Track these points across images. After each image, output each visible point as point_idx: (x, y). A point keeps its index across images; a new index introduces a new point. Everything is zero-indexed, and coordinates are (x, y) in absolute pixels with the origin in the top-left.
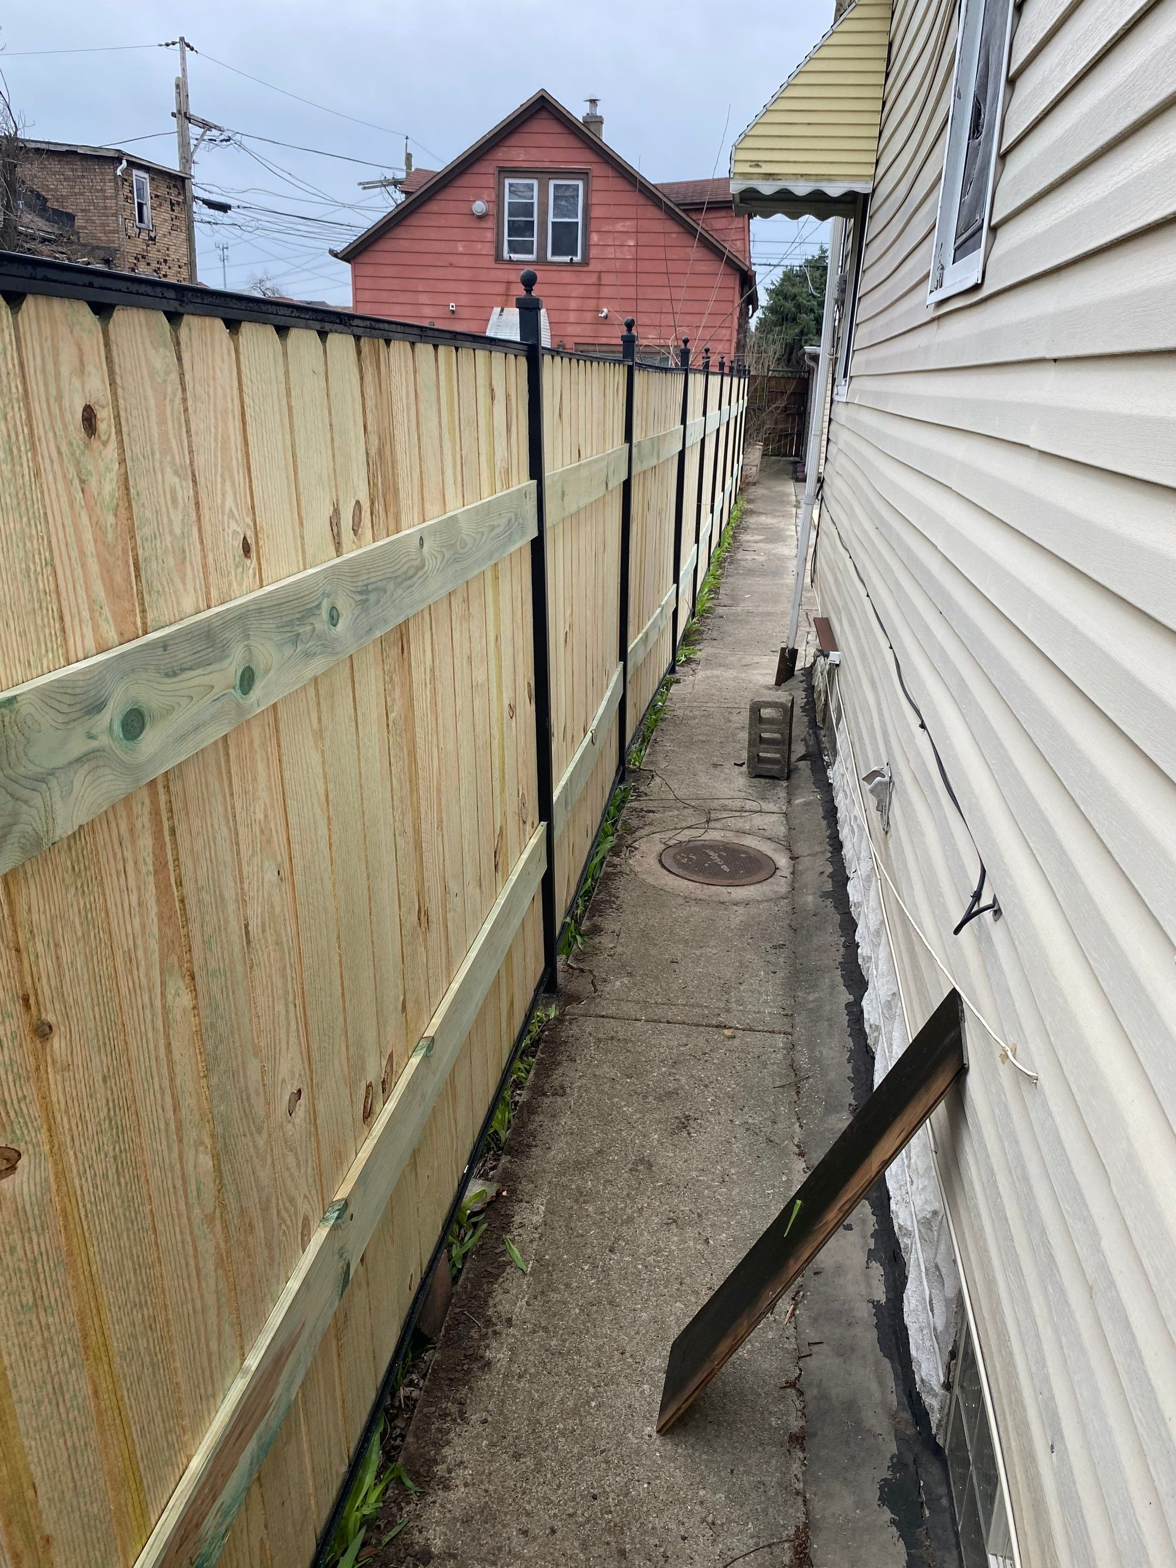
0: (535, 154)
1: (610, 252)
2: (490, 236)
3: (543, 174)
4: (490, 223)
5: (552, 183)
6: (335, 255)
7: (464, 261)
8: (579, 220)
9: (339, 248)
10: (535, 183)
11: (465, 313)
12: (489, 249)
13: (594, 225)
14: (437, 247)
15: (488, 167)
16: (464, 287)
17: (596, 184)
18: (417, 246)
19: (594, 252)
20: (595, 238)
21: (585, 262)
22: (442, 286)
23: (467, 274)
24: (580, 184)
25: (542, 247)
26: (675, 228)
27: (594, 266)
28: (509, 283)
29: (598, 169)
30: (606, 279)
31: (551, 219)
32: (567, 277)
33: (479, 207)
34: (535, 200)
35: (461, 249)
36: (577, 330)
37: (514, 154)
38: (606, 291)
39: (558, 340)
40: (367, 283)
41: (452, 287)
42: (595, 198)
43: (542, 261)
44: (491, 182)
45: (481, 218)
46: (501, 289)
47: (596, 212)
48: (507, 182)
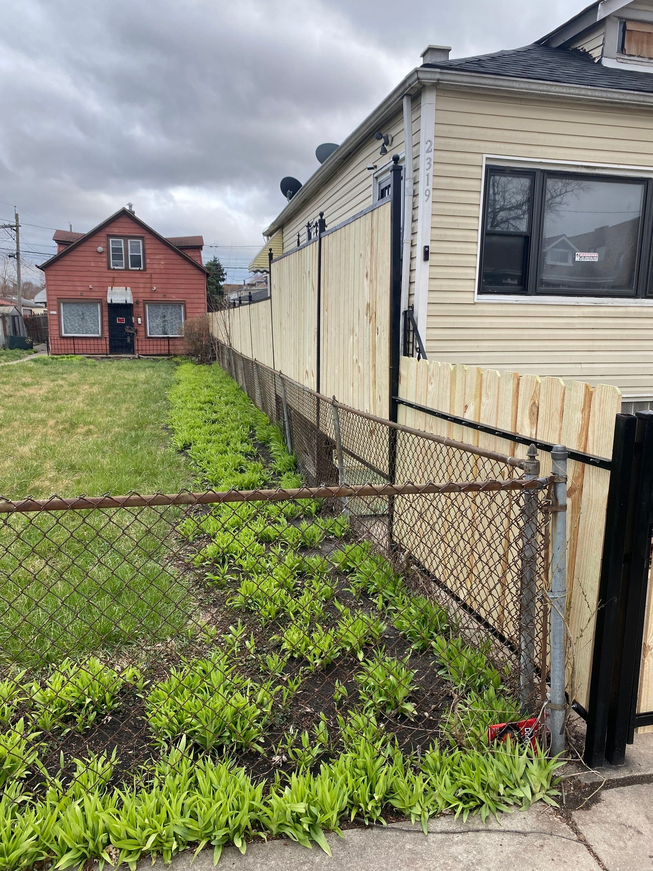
0: (121, 230)
1: (156, 266)
2: (105, 260)
3: (126, 237)
4: (105, 255)
5: (129, 241)
6: (38, 267)
7: (95, 269)
8: (141, 254)
9: (39, 265)
10: (122, 240)
11: (96, 289)
12: (105, 265)
13: (147, 256)
14: (82, 264)
15: (103, 234)
16: (95, 279)
17: (147, 241)
18: (74, 264)
19: (148, 266)
20: (148, 261)
21: (145, 269)
22: (85, 279)
23: (96, 274)
24: (141, 241)
25: (127, 264)
26: (179, 257)
27: (148, 271)
28: (114, 277)
29: (147, 236)
30: (154, 276)
31: (130, 254)
32: (138, 275)
33: (100, 249)
34: (123, 247)
35: (93, 265)
36: (144, 295)
37: (114, 230)
38: (154, 281)
39: (136, 299)
40: (52, 278)
41: (89, 279)
42: (147, 246)
43: (127, 269)
44: (104, 240)
45: (101, 253)
46: (111, 280)
47: (148, 251)
48: (111, 240)
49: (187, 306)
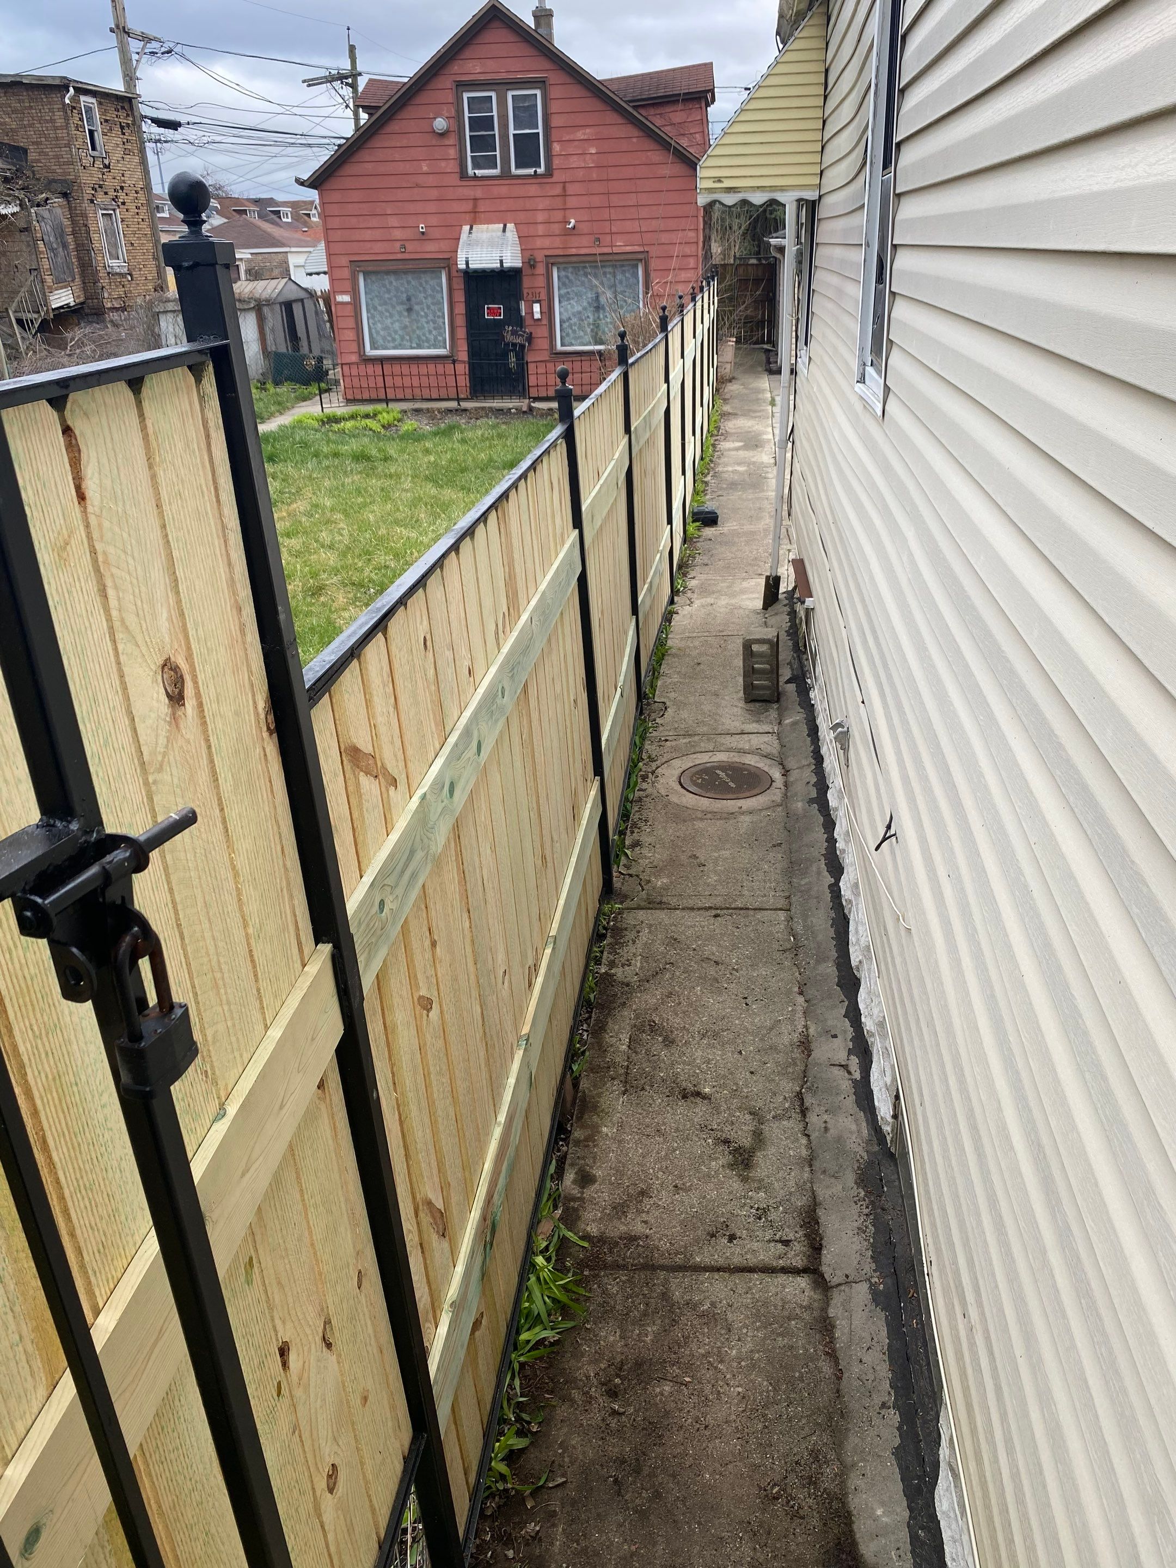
0: (491, 65)
1: (575, 162)
2: (452, 153)
3: (502, 85)
4: (452, 140)
5: (510, 94)
6: (301, 183)
7: (431, 180)
8: (540, 130)
9: (305, 177)
10: (493, 94)
11: (436, 233)
12: (453, 166)
13: (555, 135)
14: (401, 168)
15: (445, 82)
16: (432, 207)
17: (555, 92)
18: (382, 168)
19: (556, 162)
20: (556, 147)
21: (549, 173)
22: (411, 208)
23: (434, 193)
24: (538, 92)
25: (506, 161)
26: (635, 132)
27: (558, 176)
28: (475, 199)
29: (554, 77)
30: (571, 189)
31: (512, 131)
32: (533, 190)
33: (440, 124)
34: (495, 113)
35: (425, 169)
36: (547, 242)
37: (471, 67)
38: (572, 202)
39: (528, 254)
40: (334, 209)
41: (419, 207)
42: (554, 107)
43: (506, 175)
44: (450, 98)
45: (443, 135)
46: (468, 206)
47: (556, 121)
48: (466, 96)
49: (653, 264)
